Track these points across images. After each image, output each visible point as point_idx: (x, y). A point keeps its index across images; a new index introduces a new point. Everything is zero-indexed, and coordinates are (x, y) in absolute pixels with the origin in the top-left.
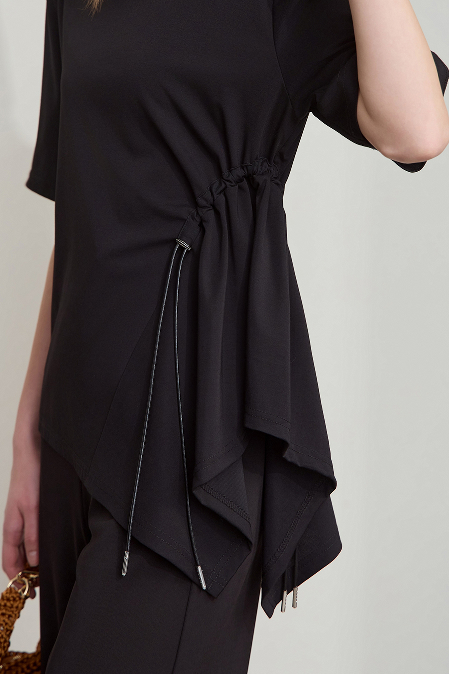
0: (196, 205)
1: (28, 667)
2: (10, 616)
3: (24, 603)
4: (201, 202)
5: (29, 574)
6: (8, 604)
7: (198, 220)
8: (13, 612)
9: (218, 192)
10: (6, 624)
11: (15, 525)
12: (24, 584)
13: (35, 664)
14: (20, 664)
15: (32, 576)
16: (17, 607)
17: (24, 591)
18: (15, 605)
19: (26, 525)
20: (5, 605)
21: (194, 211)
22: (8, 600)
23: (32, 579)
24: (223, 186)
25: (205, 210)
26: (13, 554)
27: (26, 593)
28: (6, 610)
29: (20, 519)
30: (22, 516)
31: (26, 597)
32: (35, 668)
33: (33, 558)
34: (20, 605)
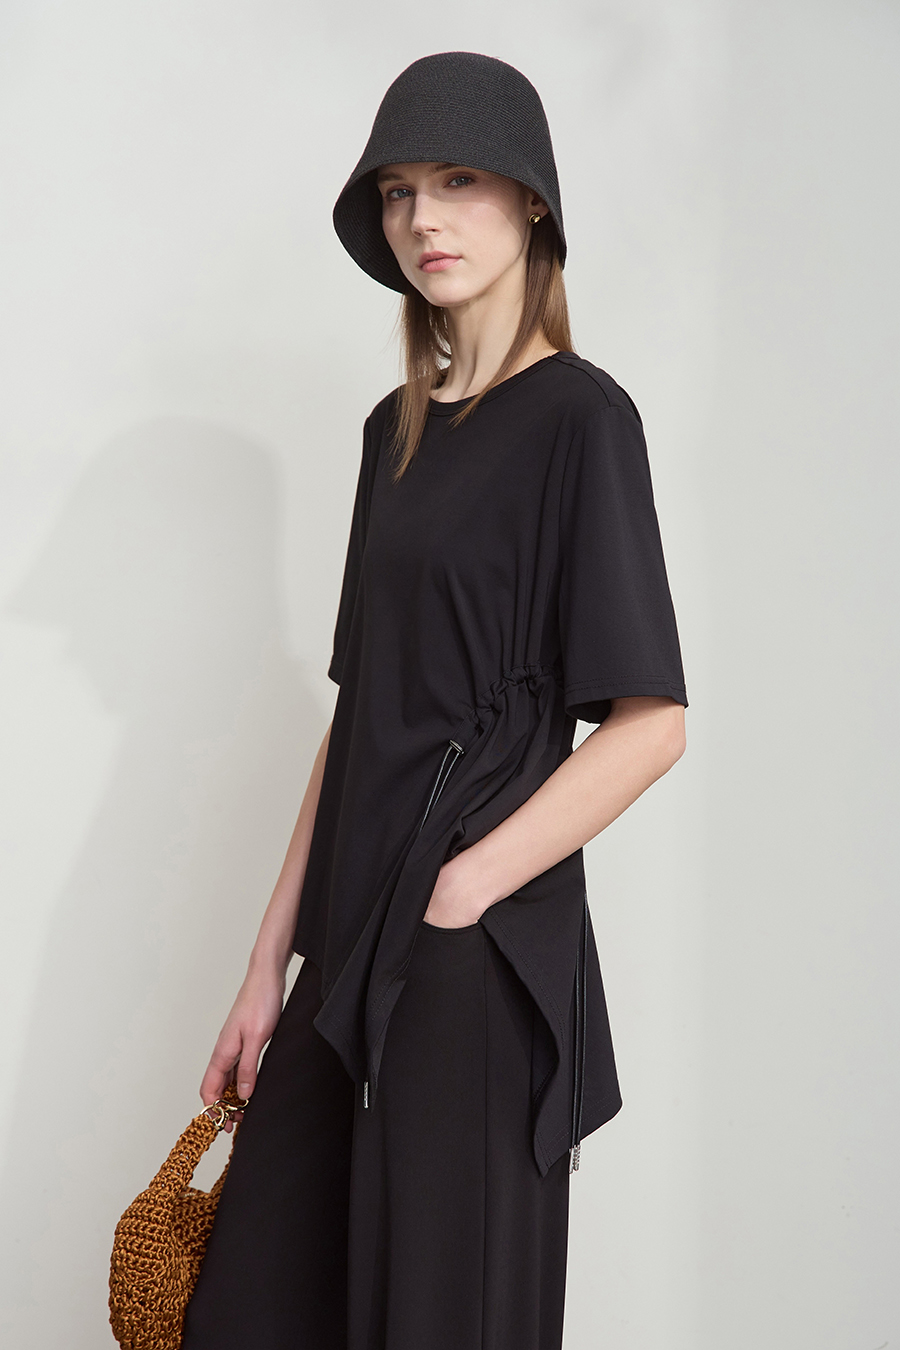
0: (476, 704)
1: (202, 1209)
2: (198, 1146)
3: (216, 1135)
4: (481, 702)
5: (227, 1104)
6: (198, 1132)
7: (477, 722)
8: (202, 1142)
9: (500, 690)
10: (193, 1154)
11: (230, 1049)
12: (220, 1114)
13: (210, 1207)
14: (193, 1202)
15: (229, 1107)
16: (207, 1138)
17: (218, 1121)
18: (206, 1135)
19: (244, 1052)
20: (195, 1133)
21: (472, 712)
22: (199, 1128)
23: (229, 1111)
24: (505, 685)
25: (485, 710)
26: (217, 1079)
27: (220, 1124)
28: (195, 1138)
29: (238, 1045)
30: (242, 1042)
31: (221, 1128)
32: (209, 1211)
33: (245, 1090)
34: (212, 1136)
